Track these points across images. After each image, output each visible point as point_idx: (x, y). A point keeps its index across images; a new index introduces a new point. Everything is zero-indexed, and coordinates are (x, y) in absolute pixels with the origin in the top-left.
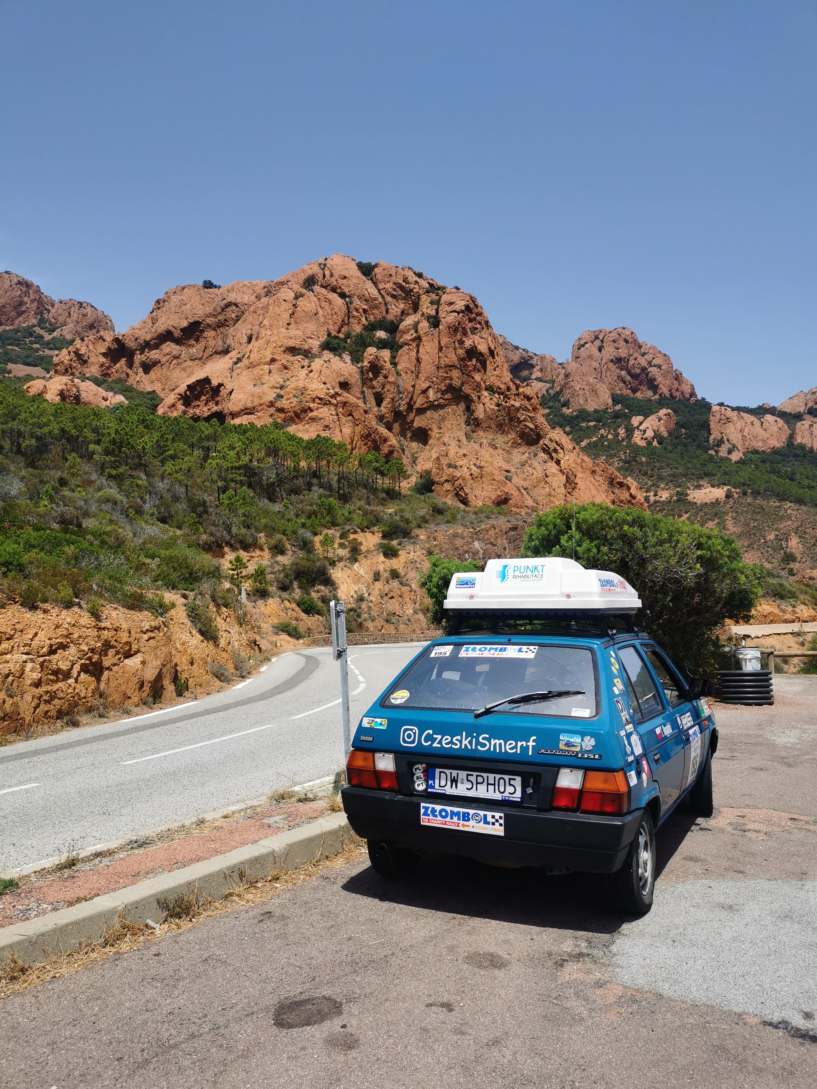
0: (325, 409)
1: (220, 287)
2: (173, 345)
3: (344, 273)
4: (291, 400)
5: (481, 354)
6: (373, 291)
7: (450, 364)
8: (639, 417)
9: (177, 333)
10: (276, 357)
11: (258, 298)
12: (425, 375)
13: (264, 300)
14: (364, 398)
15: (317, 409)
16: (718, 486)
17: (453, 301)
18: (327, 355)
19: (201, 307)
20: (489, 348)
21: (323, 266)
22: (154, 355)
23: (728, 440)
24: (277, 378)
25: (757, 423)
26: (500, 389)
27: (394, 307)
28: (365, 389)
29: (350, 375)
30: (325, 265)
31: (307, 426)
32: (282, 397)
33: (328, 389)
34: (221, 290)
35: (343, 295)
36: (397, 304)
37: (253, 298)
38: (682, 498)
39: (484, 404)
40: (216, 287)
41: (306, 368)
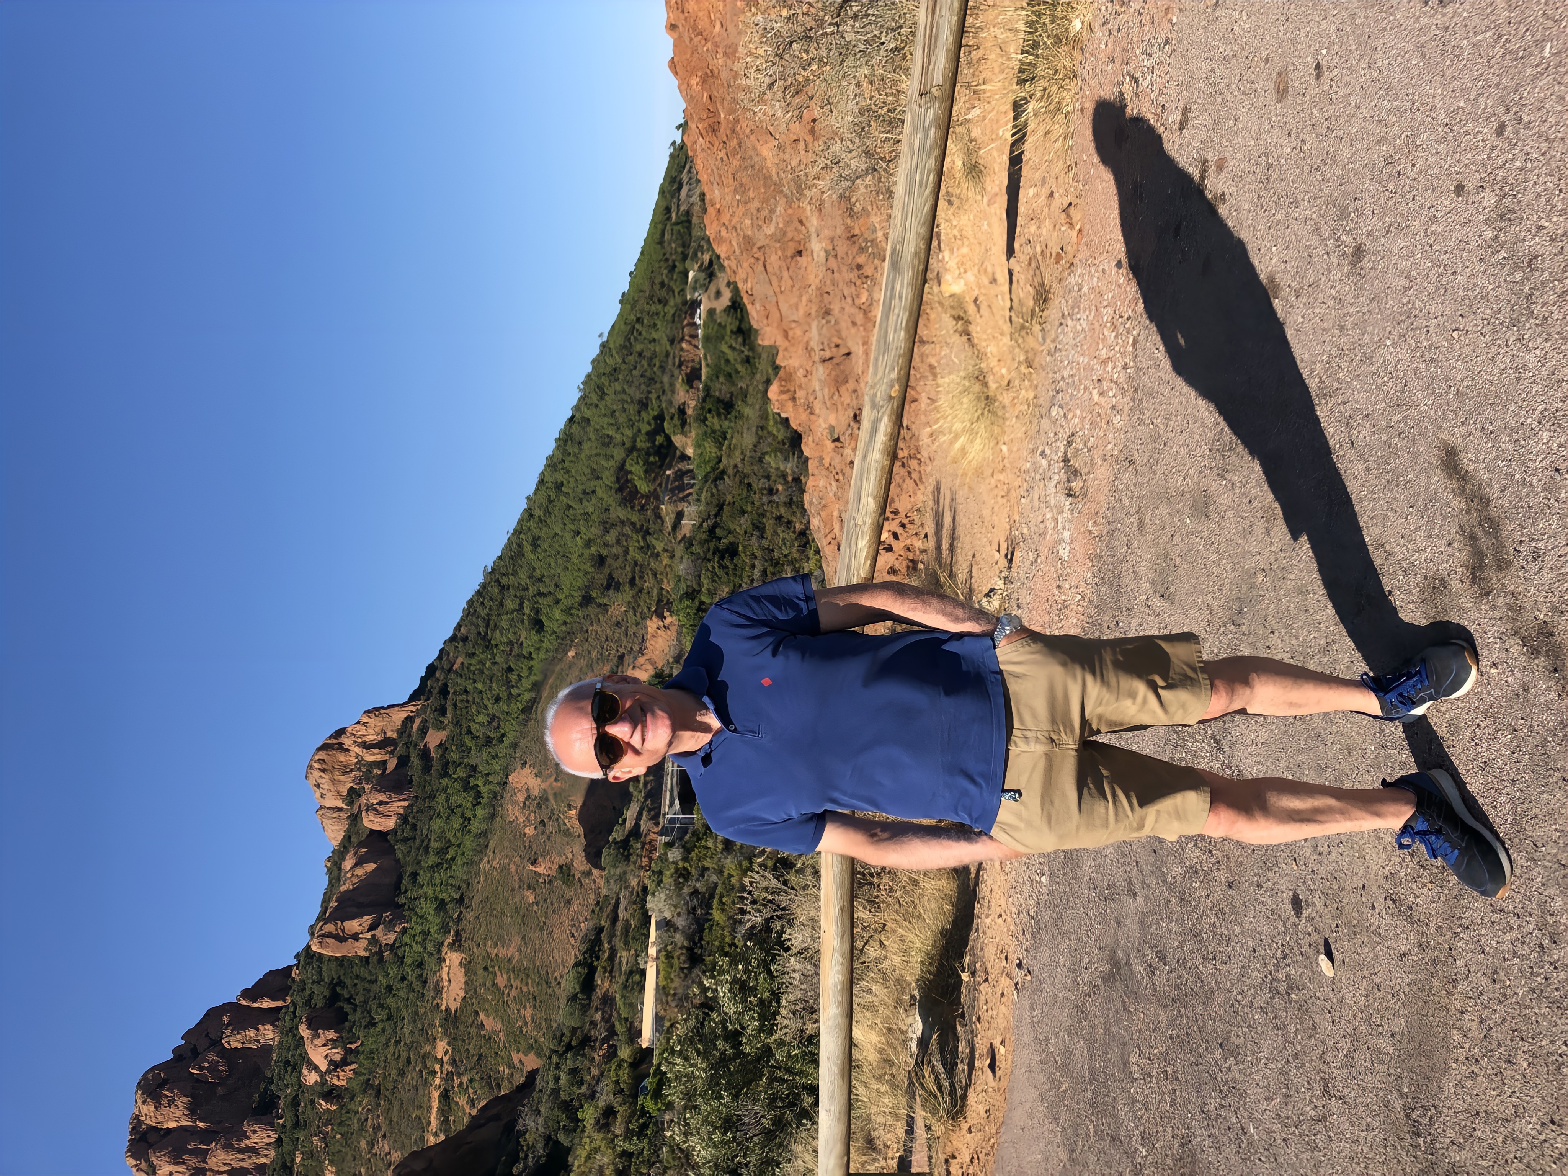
8: (305, 1072)
16: (441, 960)
38: (451, 1019)
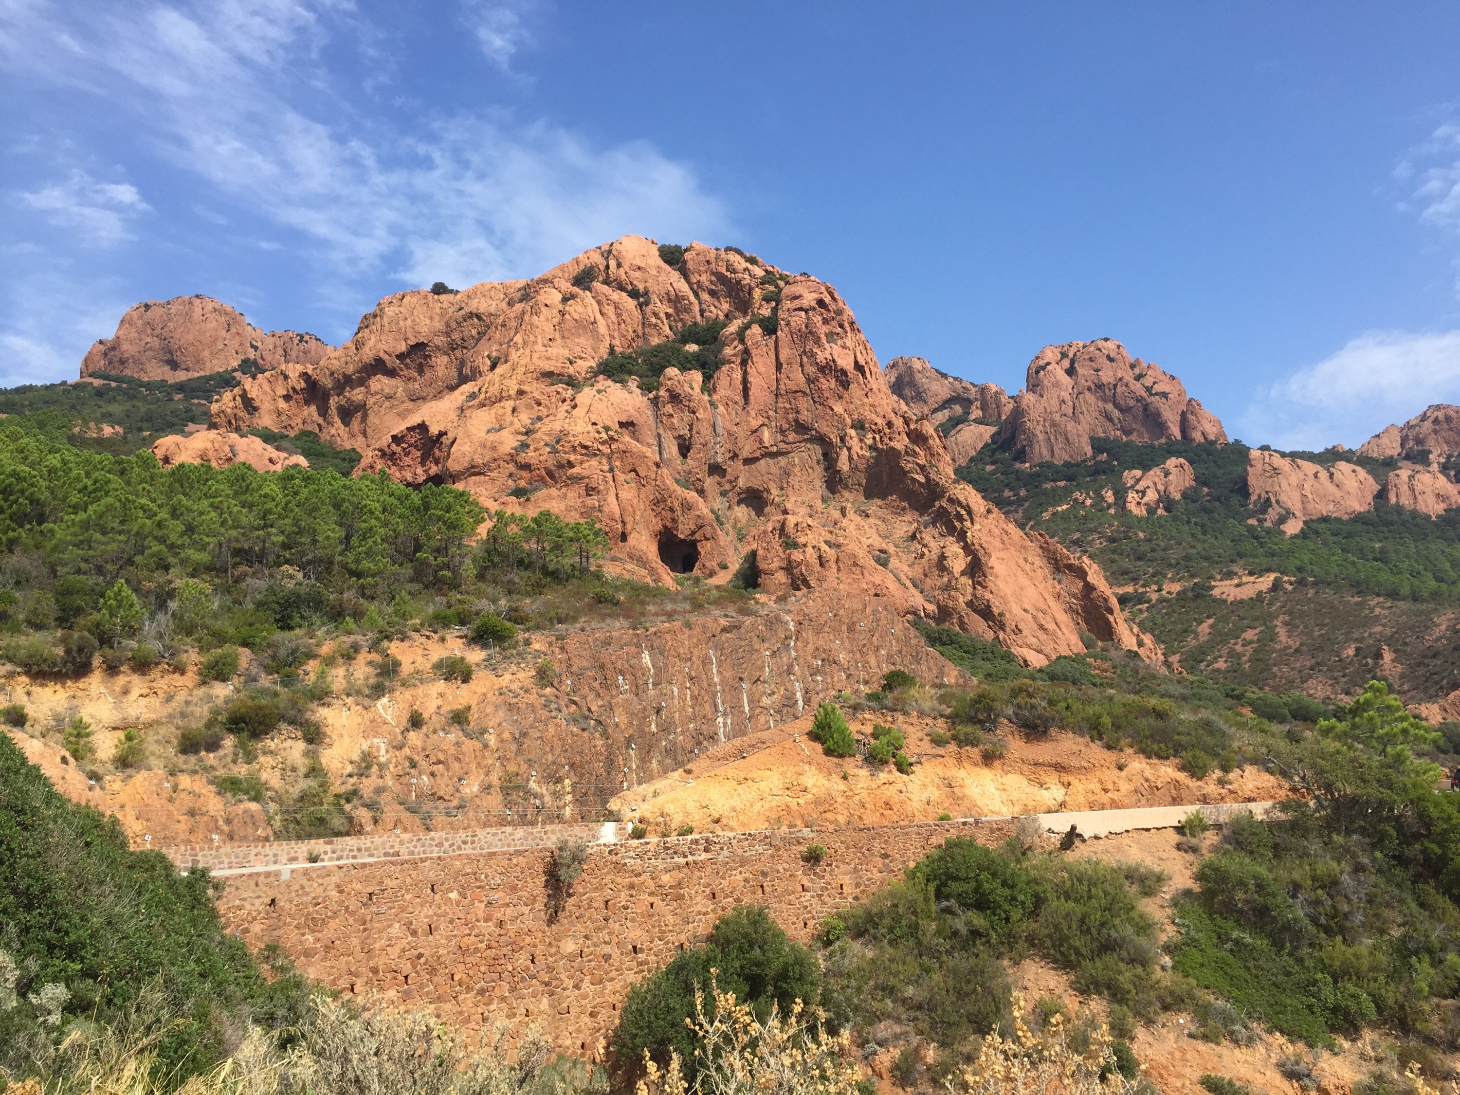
0: (594, 462)
1: (457, 292)
2: (385, 380)
3: (638, 262)
4: (541, 452)
5: (844, 372)
6: (683, 287)
7: (795, 388)
8: (1134, 472)
9: (391, 362)
10: (525, 388)
11: (510, 304)
12: (757, 407)
13: (519, 307)
14: (660, 446)
15: (582, 463)
16: (1260, 573)
17: (798, 294)
18: (603, 382)
19: (428, 321)
20: (856, 362)
21: (607, 254)
22: (357, 395)
23: (1278, 502)
24: (525, 418)
25: (1323, 475)
26: (876, 424)
27: (712, 308)
28: (661, 432)
29: (638, 410)
30: (610, 252)
31: (564, 490)
32: (528, 446)
33: (598, 432)
34: (459, 296)
35: (634, 294)
36: (717, 304)
37: (504, 305)
38: (1202, 594)
39: (849, 449)
40: (451, 291)
41: (568, 401)
